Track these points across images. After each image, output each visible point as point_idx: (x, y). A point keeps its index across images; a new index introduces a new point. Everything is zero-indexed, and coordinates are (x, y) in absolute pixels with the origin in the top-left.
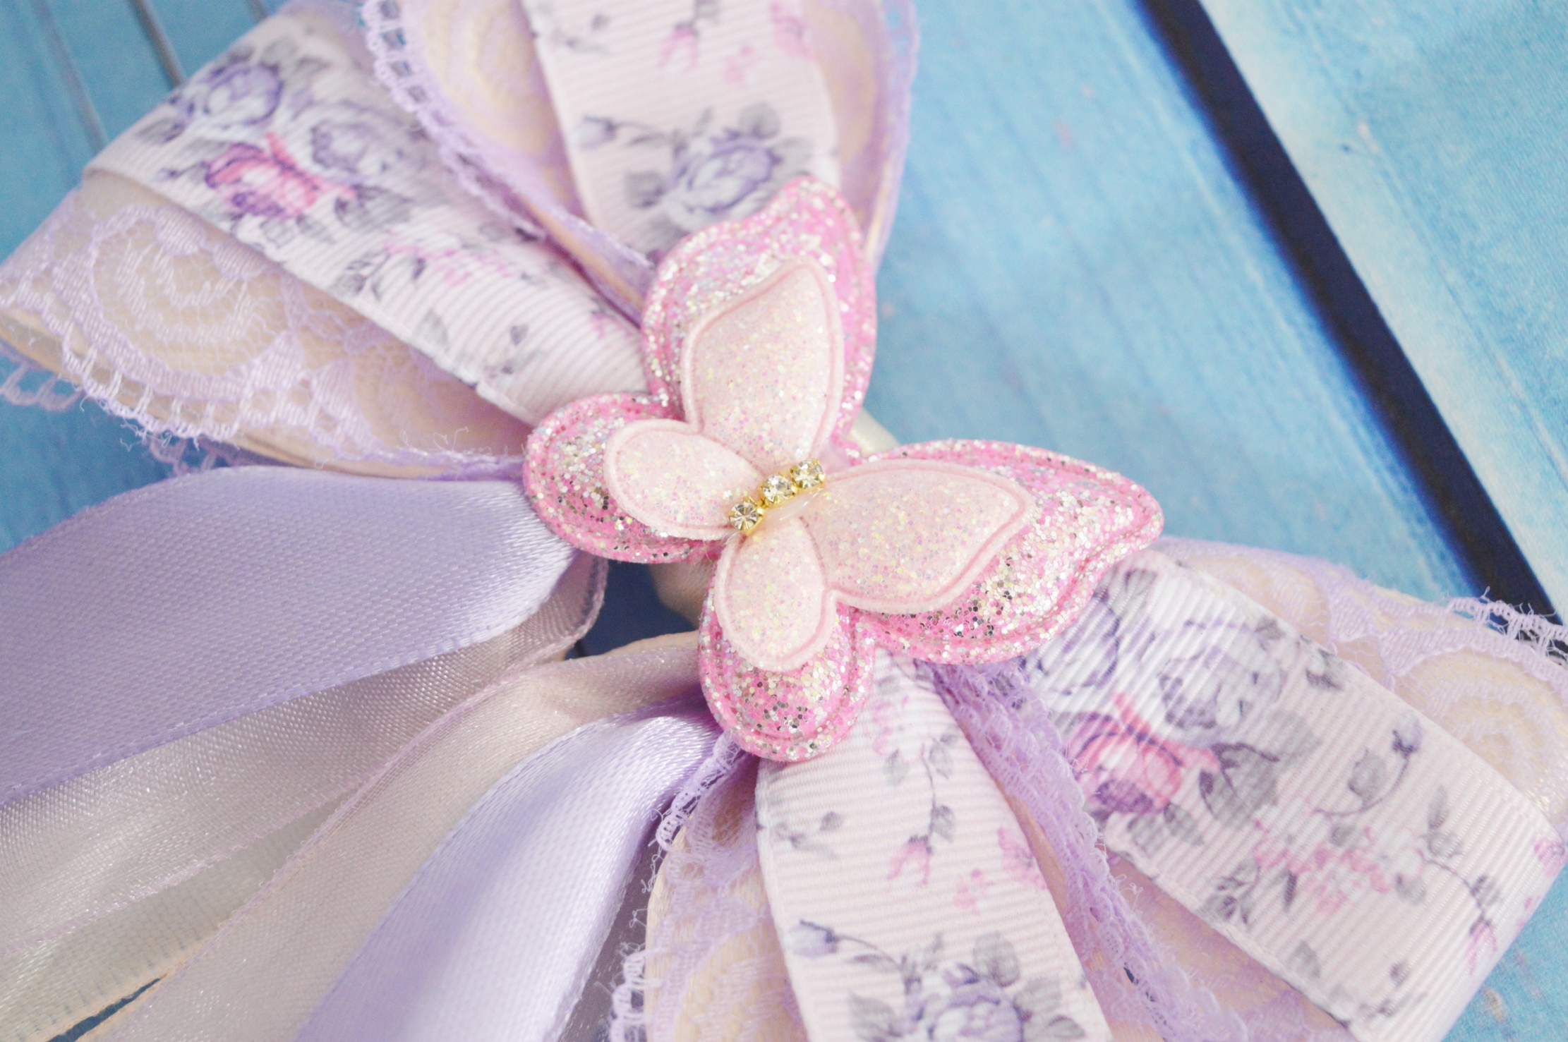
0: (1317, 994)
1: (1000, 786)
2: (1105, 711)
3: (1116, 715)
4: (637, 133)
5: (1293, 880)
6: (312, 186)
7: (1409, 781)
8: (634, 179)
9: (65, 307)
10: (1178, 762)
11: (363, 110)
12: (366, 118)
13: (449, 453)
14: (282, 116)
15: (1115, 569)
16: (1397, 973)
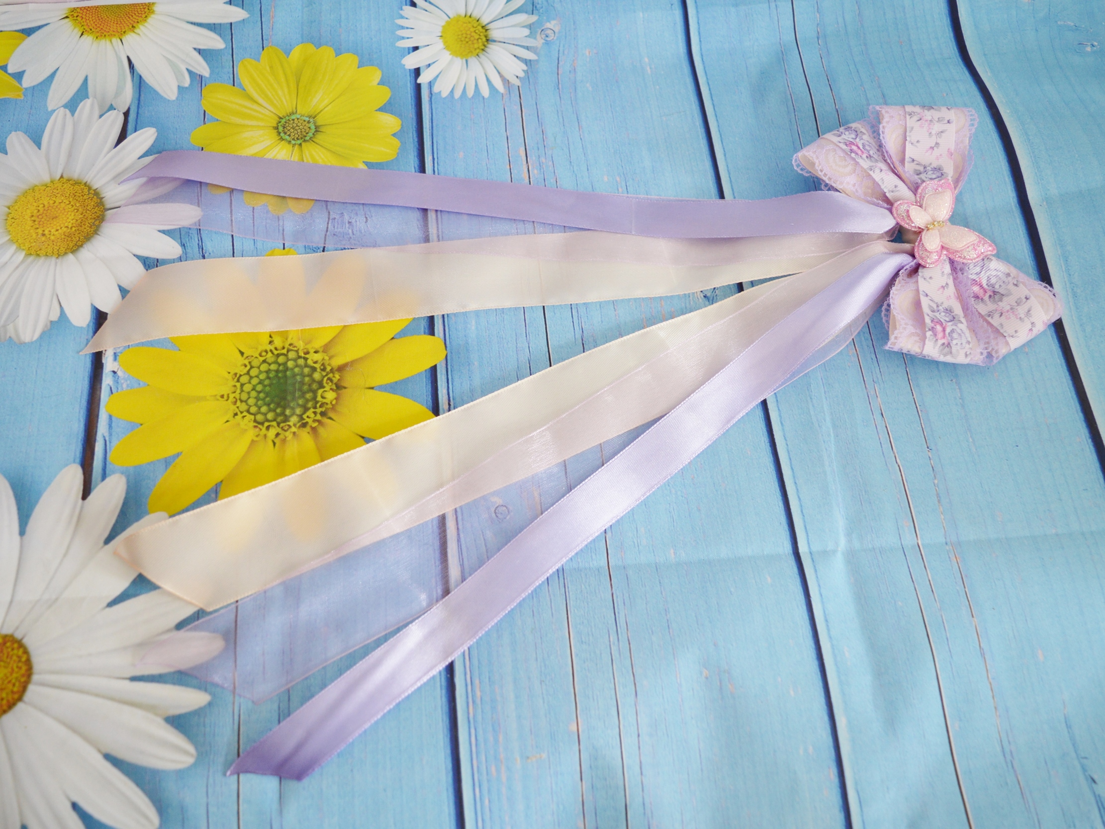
0: (1002, 331)
1: (955, 286)
2: (977, 280)
3: (978, 281)
4: (917, 163)
5: (1002, 314)
6: (863, 152)
7: (1026, 304)
8: (915, 170)
9: (817, 158)
10: (986, 292)
11: (870, 143)
12: (870, 145)
13: (880, 201)
14: (858, 140)
15: (986, 256)
16: (1016, 332)
